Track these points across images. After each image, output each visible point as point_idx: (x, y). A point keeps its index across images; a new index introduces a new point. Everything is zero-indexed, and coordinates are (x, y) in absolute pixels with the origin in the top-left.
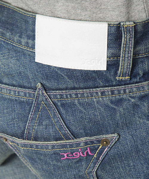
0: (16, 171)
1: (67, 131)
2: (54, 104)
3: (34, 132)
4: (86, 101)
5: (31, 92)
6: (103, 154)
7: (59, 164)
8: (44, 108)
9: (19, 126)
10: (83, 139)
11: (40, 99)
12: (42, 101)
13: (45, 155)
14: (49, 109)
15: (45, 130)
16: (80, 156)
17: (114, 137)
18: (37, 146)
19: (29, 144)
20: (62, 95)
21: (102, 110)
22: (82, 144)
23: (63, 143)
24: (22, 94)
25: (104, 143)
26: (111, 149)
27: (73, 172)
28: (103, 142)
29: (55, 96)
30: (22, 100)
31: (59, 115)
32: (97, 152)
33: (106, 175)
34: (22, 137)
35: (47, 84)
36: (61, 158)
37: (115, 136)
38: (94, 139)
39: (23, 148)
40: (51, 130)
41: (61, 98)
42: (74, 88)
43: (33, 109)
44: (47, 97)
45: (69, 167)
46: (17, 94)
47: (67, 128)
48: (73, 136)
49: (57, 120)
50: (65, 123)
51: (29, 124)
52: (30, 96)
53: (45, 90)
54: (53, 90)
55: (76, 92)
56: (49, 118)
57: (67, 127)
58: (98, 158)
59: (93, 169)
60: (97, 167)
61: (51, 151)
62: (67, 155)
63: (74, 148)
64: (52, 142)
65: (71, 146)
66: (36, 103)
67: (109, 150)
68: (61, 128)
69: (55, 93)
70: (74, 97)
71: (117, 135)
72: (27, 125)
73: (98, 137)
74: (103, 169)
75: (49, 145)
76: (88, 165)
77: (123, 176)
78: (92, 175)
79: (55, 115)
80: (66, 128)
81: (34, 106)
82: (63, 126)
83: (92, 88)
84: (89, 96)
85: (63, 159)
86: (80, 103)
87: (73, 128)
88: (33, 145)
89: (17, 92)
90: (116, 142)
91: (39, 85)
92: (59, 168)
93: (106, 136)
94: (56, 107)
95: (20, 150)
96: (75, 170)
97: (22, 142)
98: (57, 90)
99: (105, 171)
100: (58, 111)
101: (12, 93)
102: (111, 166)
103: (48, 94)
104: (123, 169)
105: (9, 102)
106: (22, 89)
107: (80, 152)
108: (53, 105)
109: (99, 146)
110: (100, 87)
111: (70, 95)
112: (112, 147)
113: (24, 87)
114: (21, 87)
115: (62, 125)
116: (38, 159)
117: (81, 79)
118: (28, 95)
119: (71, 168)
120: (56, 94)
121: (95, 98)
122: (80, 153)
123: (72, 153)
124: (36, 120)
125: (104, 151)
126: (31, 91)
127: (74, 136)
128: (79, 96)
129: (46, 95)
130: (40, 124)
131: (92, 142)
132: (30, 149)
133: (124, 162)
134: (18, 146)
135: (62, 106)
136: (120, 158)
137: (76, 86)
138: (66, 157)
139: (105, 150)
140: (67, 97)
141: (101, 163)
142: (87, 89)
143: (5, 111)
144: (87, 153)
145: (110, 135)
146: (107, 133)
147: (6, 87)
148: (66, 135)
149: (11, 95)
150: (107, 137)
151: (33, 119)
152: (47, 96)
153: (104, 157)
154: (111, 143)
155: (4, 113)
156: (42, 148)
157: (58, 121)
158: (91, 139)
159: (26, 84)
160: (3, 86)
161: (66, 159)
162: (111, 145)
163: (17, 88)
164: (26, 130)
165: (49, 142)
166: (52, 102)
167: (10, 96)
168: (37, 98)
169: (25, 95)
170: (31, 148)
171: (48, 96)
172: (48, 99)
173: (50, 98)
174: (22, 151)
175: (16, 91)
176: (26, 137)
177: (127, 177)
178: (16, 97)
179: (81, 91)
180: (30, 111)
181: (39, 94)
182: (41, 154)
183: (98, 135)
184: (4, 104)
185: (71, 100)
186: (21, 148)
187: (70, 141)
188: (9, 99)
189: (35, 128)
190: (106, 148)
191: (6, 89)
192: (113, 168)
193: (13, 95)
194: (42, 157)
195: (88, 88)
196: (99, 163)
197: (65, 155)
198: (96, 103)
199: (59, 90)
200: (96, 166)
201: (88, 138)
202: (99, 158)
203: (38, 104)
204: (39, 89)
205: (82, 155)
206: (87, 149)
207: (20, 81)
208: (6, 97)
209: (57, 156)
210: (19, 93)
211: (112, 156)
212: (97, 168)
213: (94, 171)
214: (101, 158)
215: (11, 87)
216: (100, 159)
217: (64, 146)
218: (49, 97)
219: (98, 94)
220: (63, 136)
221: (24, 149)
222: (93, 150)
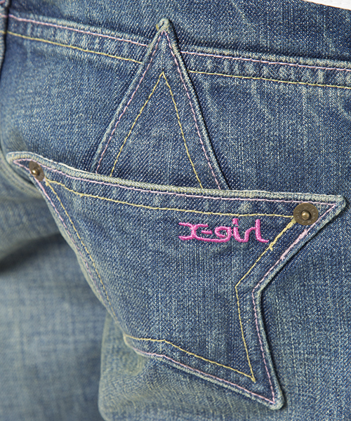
0: (26, 296)
1: (211, 162)
2: (192, 82)
3: (122, 153)
4: (279, 91)
5: (137, 43)
6: (292, 246)
7: (171, 251)
8: (162, 93)
9: (86, 133)
10: (251, 193)
11: (159, 63)
12: (163, 70)
13: (139, 221)
14: (175, 96)
15: (154, 151)
16: (232, 238)
17: (332, 203)
18: (122, 192)
19: (103, 185)
20: (219, 63)
21: (318, 121)
22: (244, 207)
23: (194, 194)
24: (111, 46)
25: (304, 214)
26: (317, 235)
27: (204, 280)
28: (301, 213)
29: (201, 61)
30: (108, 61)
31: (200, 116)
32: (278, 236)
33: (287, 308)
34: (85, 163)
35: (187, 26)
36: (180, 235)
37: (335, 202)
38: (278, 199)
39: (81, 195)
40: (169, 155)
41: (215, 69)
42: (256, 48)
43: (133, 90)
44: (178, 62)
45: (196, 263)
46: (97, 46)
47: (215, 154)
48: (226, 179)
49: (191, 128)
50: (210, 140)
51: (112, 129)
52: (131, 55)
53: (178, 42)
54: (199, 44)
55: (259, 59)
56: (170, 119)
57: (214, 151)
58: (275, 256)
59: (257, 283)
60: (270, 278)
61: (158, 210)
62: (198, 231)
63: (222, 213)
64: (164, 187)
65: (215, 206)
66: (143, 74)
67: (312, 238)
68: (197, 151)
69: (200, 54)
70: (251, 71)
71: (342, 199)
72: (108, 131)
73: (291, 195)
74: (283, 288)
75: (156, 194)
76: (247, 271)
77: (331, 319)
78: (251, 300)
79: (188, 114)
80: (212, 155)
81: (137, 83)
82: (205, 147)
83: (304, 56)
84: (292, 77)
85: (185, 239)
86: (262, 93)
87: (230, 158)
88: (111, 189)
89: (97, 41)
90: (334, 219)
91: (163, 25)
92: (168, 264)
93: (313, 197)
94: (196, 94)
95: (71, 202)
96: (210, 276)
97: (85, 176)
98: (208, 45)
99: (286, 296)
100: (199, 103)
101: (83, 43)
102: (304, 285)
103: (181, 53)
104: (334, 302)
105: (69, 67)
106: (113, 33)
107: (232, 228)
108: (190, 85)
109: (289, 220)
110: (325, 58)
111: (242, 64)
112: (321, 231)
113: (121, 28)
114: (113, 28)
115: (202, 143)
116: (117, 230)
117: (280, 24)
118: (126, 50)
119: (198, 268)
120: (203, 56)
121: (306, 86)
122: (235, 228)
123: (211, 227)
124: (133, 121)
125: (296, 238)
126: (137, 41)
127: (227, 181)
128: (265, 71)
129: (178, 54)
130: (143, 132)
131: (272, 207)
132: (102, 198)
133: (342, 282)
134: (71, 188)
135: (212, 94)
136: (336, 265)
137: (264, 42)
138: (193, 233)
139: (302, 236)
140: (232, 70)
141: (280, 270)
142: (291, 56)
143: (54, 91)
144: (252, 234)
145: (324, 197)
146: (317, 188)
147: (70, 27)
148: (207, 173)
149: (80, 49)
150: (315, 201)
151: (126, 117)
152: (179, 58)
153: (294, 256)
154: (320, 218)
155: (49, 96)
156: (134, 200)
157: (193, 132)
158: (272, 196)
159: (127, 21)
160: (61, 23)
161: (194, 240)
162: (319, 224)
163: (99, 30)
164: (100, 146)
165: (157, 186)
166: (188, 76)
167: (75, 50)
168: (150, 59)
169: (119, 49)
170: (105, 195)
171: (182, 57)
172: (180, 68)
173: (185, 64)
174: (77, 203)
175: (96, 37)
176: (96, 165)
177: (341, 324)
178: (92, 54)
179: (273, 57)
180: (123, 94)
181: (158, 50)
182: (128, 216)
183: (290, 191)
184: (53, 74)
185: (241, 79)
186: (78, 194)
187: (214, 192)
188: (72, 59)
189: (127, 142)
190: (303, 231)
191: (70, 31)
192: (309, 291)
193: (85, 49)
194: (129, 227)
195: (293, 55)
196: (277, 270)
197: (193, 228)
198: (304, 100)
199: (215, 47)
200: (267, 277)
201: (264, 193)
202: (280, 255)
203: (150, 78)
204: (163, 35)
205: (238, 238)
206: (253, 224)
207: (111, 12)
208: (65, 52)
209: (170, 226)
210: (102, 43)
211: (316, 255)
212: (268, 281)
213: (259, 288)
214: (286, 256)
215: (82, 27)
216: (282, 257)
217: (194, 203)
218: (183, 61)
219: (317, 75)
220: (199, 175)
221: (83, 197)
222: (270, 229)
